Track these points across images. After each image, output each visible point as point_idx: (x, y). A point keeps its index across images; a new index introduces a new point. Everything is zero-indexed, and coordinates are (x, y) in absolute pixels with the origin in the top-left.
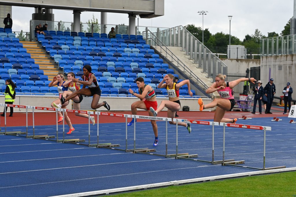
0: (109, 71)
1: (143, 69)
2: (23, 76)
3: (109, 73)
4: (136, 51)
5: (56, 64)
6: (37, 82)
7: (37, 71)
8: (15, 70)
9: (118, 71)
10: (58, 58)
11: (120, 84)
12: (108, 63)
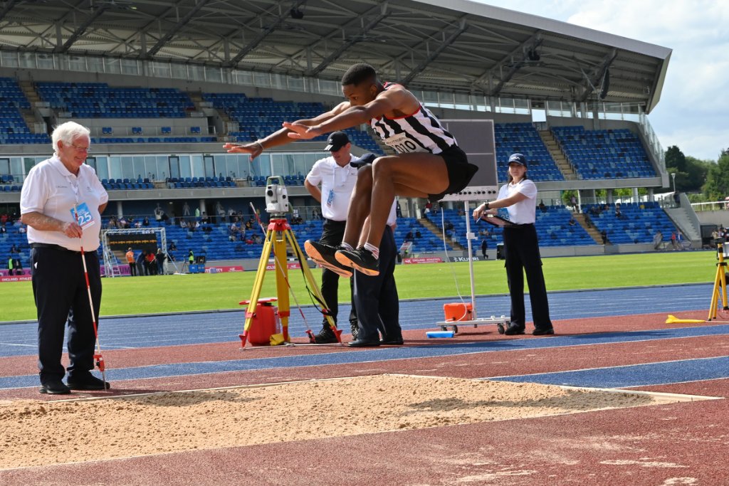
0: (631, 229)
1: (653, 226)
2: (576, 236)
3: (629, 231)
4: (651, 214)
5: (596, 227)
6: (584, 239)
7: (583, 233)
8: (570, 233)
9: (635, 229)
10: (596, 223)
11: (635, 237)
12: (630, 224)
